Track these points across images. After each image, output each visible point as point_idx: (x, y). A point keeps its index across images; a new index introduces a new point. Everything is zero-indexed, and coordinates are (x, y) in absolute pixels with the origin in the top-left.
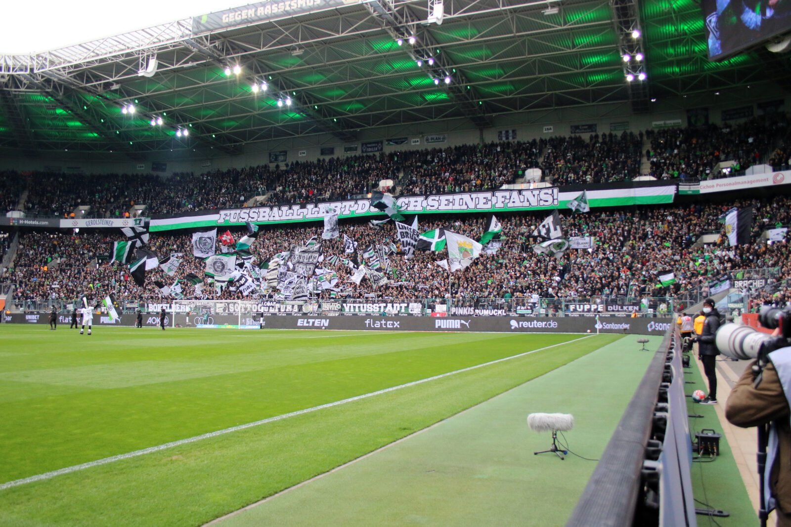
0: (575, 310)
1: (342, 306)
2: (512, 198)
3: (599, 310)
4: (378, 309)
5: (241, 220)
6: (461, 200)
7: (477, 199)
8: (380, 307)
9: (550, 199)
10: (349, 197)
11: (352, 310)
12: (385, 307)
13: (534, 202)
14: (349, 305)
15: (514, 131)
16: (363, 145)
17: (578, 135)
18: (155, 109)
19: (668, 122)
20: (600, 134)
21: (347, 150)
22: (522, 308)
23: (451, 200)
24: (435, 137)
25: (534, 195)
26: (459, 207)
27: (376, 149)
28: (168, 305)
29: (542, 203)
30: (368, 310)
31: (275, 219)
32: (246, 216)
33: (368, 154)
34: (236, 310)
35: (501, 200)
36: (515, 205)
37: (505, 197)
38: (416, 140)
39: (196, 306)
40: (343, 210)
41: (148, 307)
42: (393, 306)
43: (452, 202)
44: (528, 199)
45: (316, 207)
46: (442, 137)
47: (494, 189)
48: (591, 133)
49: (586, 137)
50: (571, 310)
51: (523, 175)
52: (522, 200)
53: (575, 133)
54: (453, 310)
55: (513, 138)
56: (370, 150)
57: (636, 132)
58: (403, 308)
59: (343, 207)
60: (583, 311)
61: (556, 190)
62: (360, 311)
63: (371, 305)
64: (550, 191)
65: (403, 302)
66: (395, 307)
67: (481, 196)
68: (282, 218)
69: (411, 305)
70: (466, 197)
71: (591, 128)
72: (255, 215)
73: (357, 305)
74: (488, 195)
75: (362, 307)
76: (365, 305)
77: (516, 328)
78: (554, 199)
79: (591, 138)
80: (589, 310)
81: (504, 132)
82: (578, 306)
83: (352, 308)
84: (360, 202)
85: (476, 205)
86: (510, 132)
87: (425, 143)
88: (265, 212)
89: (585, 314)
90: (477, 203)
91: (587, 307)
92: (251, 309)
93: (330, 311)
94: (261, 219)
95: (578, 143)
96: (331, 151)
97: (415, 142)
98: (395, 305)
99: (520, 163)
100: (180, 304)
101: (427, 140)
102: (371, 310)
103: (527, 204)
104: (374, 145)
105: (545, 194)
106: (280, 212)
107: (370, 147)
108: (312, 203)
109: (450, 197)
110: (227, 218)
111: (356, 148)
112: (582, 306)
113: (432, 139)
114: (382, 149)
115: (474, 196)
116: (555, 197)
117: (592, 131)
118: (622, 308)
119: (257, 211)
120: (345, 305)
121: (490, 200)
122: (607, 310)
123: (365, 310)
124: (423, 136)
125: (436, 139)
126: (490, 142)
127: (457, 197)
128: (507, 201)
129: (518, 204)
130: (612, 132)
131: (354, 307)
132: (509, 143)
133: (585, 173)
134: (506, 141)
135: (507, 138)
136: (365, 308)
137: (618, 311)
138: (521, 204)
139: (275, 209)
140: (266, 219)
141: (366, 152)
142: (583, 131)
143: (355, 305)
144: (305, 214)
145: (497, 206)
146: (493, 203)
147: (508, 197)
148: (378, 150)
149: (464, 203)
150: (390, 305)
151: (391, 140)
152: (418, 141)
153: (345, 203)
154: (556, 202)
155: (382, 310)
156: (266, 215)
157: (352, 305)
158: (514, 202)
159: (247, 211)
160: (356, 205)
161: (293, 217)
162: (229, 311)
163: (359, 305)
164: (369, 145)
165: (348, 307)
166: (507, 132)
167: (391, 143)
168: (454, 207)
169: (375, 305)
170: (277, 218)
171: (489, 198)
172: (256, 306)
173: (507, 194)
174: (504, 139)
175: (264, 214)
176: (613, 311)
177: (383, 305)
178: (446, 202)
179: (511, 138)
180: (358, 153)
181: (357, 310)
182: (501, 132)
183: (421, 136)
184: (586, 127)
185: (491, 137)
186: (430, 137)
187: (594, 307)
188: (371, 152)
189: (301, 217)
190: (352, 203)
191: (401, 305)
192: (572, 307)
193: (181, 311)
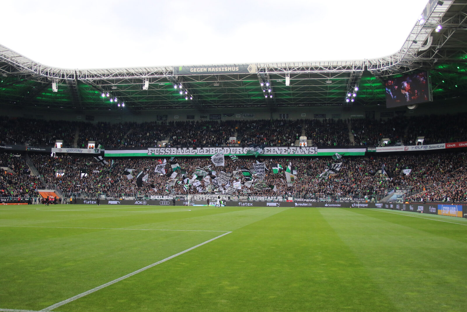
0: (342, 200)
1: (248, 198)
2: (297, 150)
3: (351, 200)
4: (264, 199)
5: (161, 154)
6: (274, 150)
7: (281, 150)
8: (265, 198)
9: (314, 151)
10: (217, 145)
11: (253, 199)
12: (267, 198)
13: (307, 152)
14: (251, 197)
15: (287, 115)
16: (210, 115)
17: (318, 119)
18: (116, 95)
19: (357, 116)
20: (327, 118)
21: (202, 117)
22: (322, 199)
23: (269, 150)
24: (248, 114)
25: (307, 149)
26: (273, 153)
27: (218, 118)
28: (162, 196)
29: (310, 153)
30: (260, 199)
31: (180, 154)
32: (164, 152)
33: (214, 120)
34: (198, 198)
35: (292, 151)
36: (299, 153)
37: (294, 150)
38: (239, 115)
39: (177, 197)
40: (216, 152)
41: (150, 197)
42: (270, 198)
43: (270, 151)
44: (304, 151)
45: (202, 149)
46: (252, 115)
47: (289, 146)
48: (323, 118)
49: (321, 120)
50: (341, 200)
51: (299, 139)
52: (302, 151)
53: (316, 117)
54: (295, 199)
55: (287, 118)
56: (214, 118)
57: (343, 119)
58: (275, 199)
59: (216, 150)
60: (345, 200)
61: (316, 148)
62: (256, 199)
63: (261, 197)
64: (314, 148)
65: (275, 196)
66: (271, 198)
67: (283, 148)
68: (184, 154)
69: (278, 197)
70: (276, 148)
71: (323, 116)
72: (169, 152)
73: (255, 197)
74: (286, 148)
75: (257, 198)
76: (258, 197)
77: (297, 206)
78: (315, 152)
79: (323, 121)
80: (347, 200)
81: (282, 115)
82: (343, 198)
83: (253, 198)
84: (225, 149)
85: (281, 153)
86: (286, 115)
87: (243, 117)
88: (174, 150)
89: (345, 201)
90: (281, 151)
91: (346, 199)
92: (205, 198)
93: (243, 199)
94: (172, 153)
95: (317, 123)
96: (193, 117)
97: (238, 116)
98: (271, 197)
99: (295, 132)
100: (168, 196)
101: (244, 115)
102: (261, 199)
103: (303, 153)
104: (216, 116)
105: (312, 149)
106: (182, 150)
107: (215, 117)
108: (199, 147)
109: (269, 148)
110: (153, 152)
111: (207, 116)
112: (344, 198)
113: (247, 115)
114: (220, 119)
115: (280, 148)
116: (316, 151)
117: (324, 118)
118: (359, 199)
119: (169, 149)
120: (249, 197)
121: (287, 151)
122: (353, 200)
123: (258, 199)
124: (242, 114)
125: (249, 115)
126: (276, 119)
127: (272, 148)
128: (295, 151)
129: (300, 153)
130: (333, 118)
131: (254, 198)
132: (285, 120)
133: (327, 140)
134: (284, 119)
135: (284, 118)
136: (258, 198)
137: (357, 200)
138: (301, 153)
139: (180, 149)
140: (175, 153)
141: (212, 119)
142: (320, 117)
143: (254, 197)
144: (196, 152)
145: (290, 153)
146: (289, 152)
147: (295, 150)
148: (218, 119)
149: (275, 152)
150: (269, 197)
151: (225, 114)
152: (239, 116)
153: (217, 148)
154: (316, 153)
155: (266, 199)
156: (175, 151)
157: (253, 197)
158: (298, 152)
159: (164, 149)
160: (223, 150)
161: (190, 154)
162: (194, 199)
163: (256, 197)
164: (214, 116)
165: (251, 198)
166: (284, 115)
167: (225, 116)
168: (271, 153)
169: (263, 197)
170: (181, 153)
171: (287, 150)
172: (208, 197)
173: (295, 148)
174: (282, 118)
175: (174, 151)
176: (355, 200)
177: (266, 197)
178: (267, 150)
179: (286, 118)
180: (208, 119)
181: (255, 199)
182: (281, 115)
183: (241, 113)
184: (321, 115)
185: (276, 117)
186: (245, 114)
187: (349, 199)
188: (215, 119)
189: (194, 154)
190: (221, 149)
191: (274, 197)
192: (341, 199)
193: (169, 199)
